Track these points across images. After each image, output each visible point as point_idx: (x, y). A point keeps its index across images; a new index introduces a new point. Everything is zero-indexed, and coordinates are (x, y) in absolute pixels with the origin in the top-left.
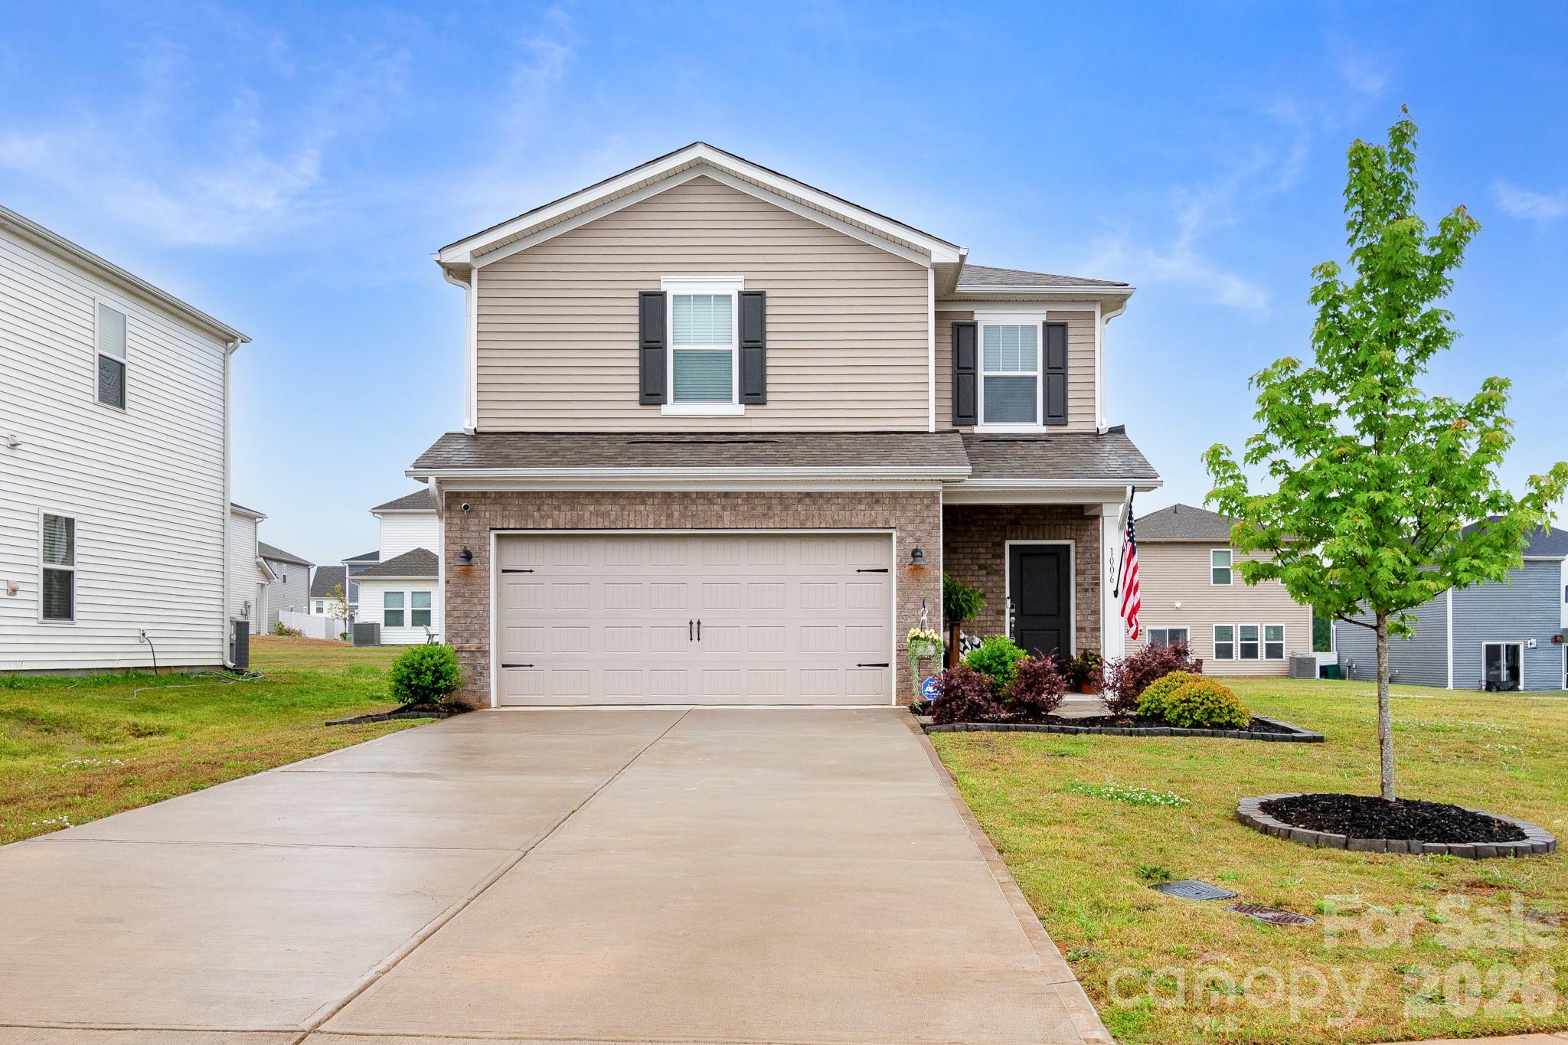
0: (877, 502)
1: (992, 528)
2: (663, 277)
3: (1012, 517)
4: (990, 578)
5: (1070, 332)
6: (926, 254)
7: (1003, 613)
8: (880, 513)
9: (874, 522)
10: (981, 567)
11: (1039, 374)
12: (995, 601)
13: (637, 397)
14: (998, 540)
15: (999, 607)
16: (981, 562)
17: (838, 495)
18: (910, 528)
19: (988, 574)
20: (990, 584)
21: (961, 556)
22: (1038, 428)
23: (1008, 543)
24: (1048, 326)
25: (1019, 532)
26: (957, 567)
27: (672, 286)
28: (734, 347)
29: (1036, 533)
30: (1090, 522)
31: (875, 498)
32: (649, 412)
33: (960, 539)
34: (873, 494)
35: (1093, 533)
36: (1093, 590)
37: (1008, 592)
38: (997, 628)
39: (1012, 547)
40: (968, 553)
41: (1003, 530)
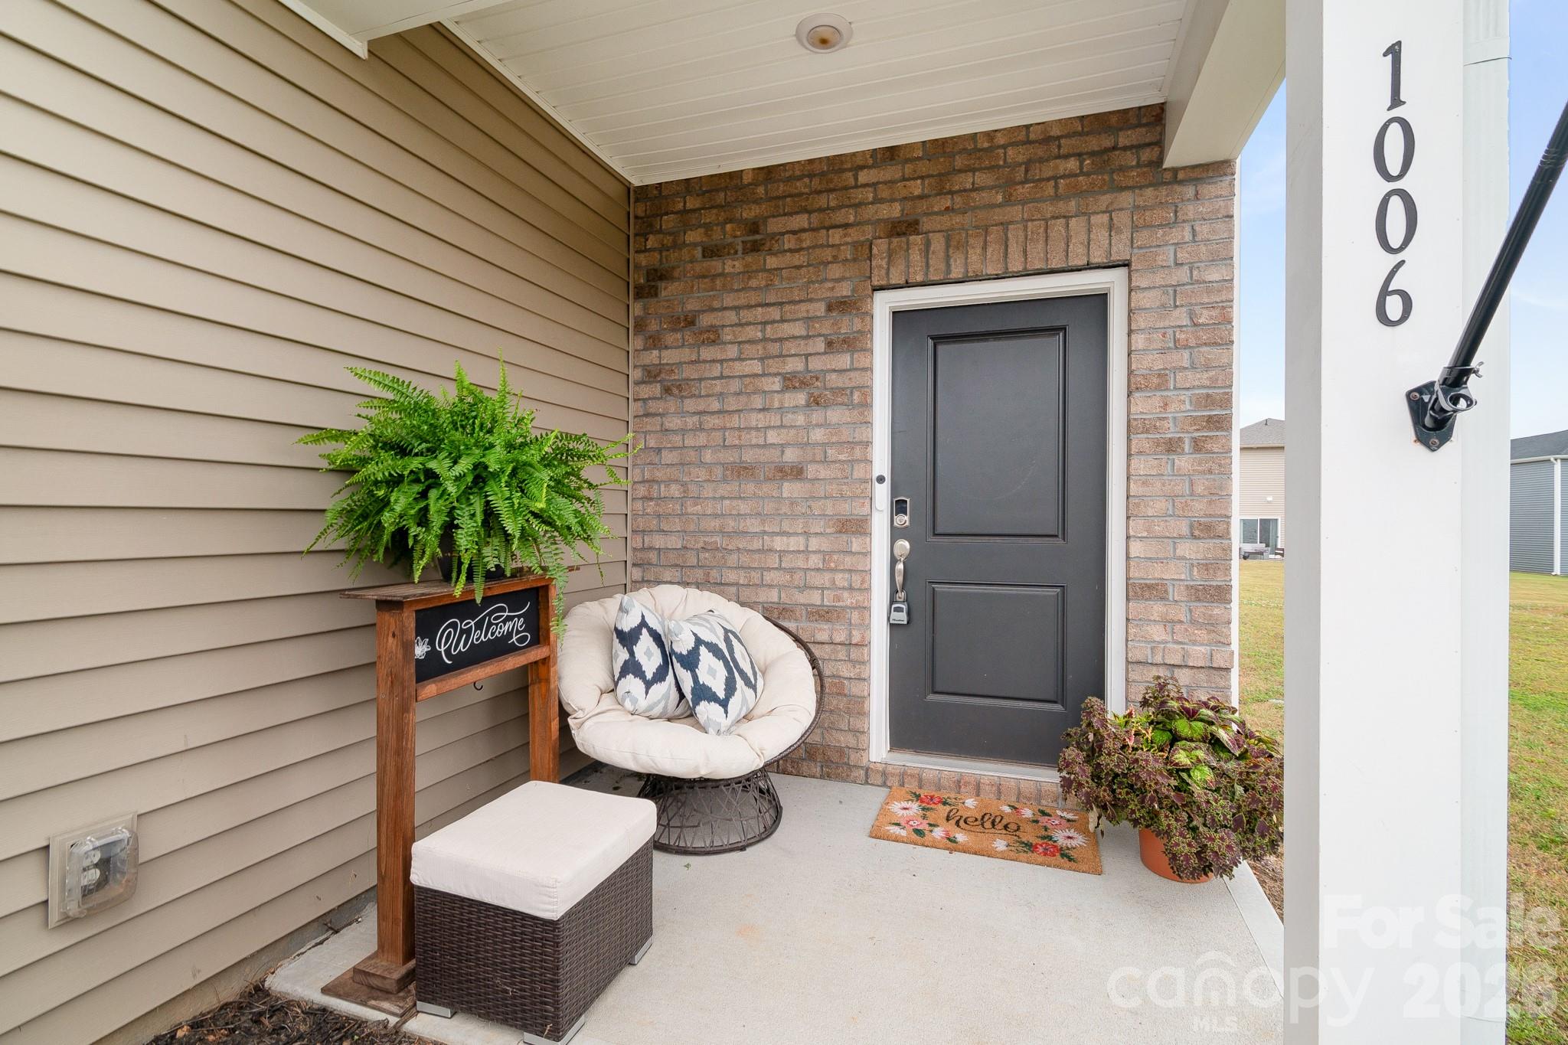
1: (827, 254)
3: (895, 211)
4: (817, 416)
7: (859, 526)
10: (791, 382)
12: (833, 489)
14: (845, 290)
15: (845, 508)
16: (794, 365)
19: (815, 402)
20: (817, 435)
21: (732, 351)
23: (882, 308)
25: (916, 256)
26: (718, 386)
29: (974, 255)
30: (1189, 191)
33: (729, 300)
35: (1203, 229)
36: (1198, 446)
37: (881, 461)
38: (839, 576)
39: (899, 317)
40: (750, 342)
41: (864, 251)
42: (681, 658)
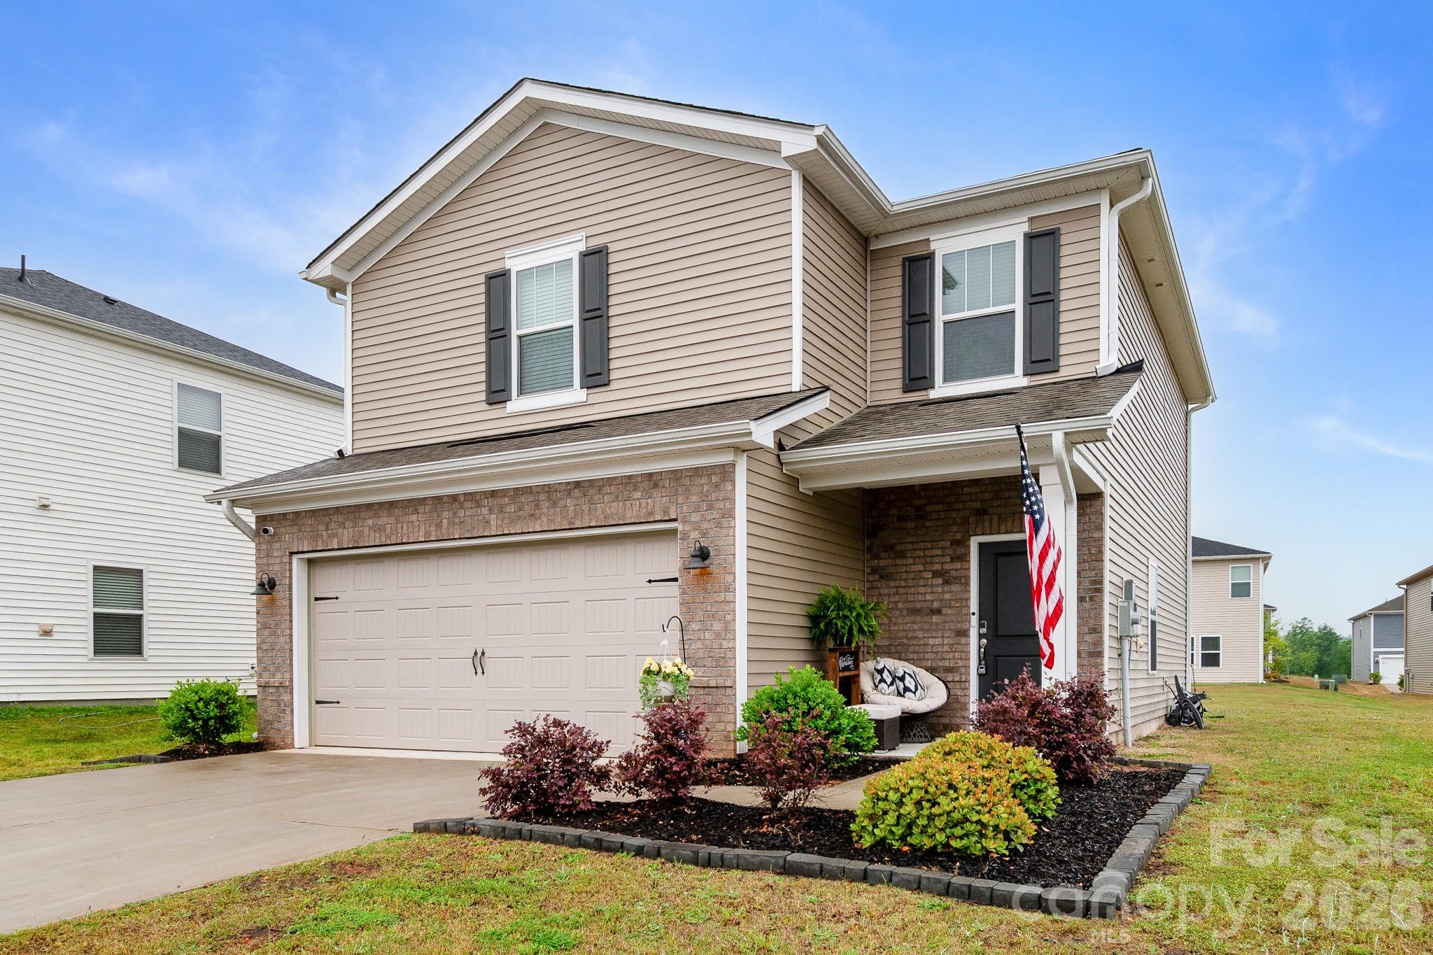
0: (656, 486)
1: (951, 521)
2: (508, 253)
3: (978, 505)
4: (947, 588)
5: (1064, 240)
6: (772, 148)
7: (965, 633)
8: (658, 502)
9: (651, 513)
10: (936, 574)
11: (1018, 306)
12: (953, 618)
13: (483, 396)
14: (958, 536)
15: (959, 626)
16: (937, 567)
17: (610, 481)
18: (694, 517)
19: (946, 582)
20: (947, 596)
21: (911, 561)
22: (1018, 380)
23: (974, 542)
24: (1030, 238)
25: (987, 524)
26: (905, 576)
27: (515, 264)
28: (575, 322)
29: (1010, 525)
30: (1088, 503)
31: (652, 480)
32: (497, 412)
33: (909, 539)
34: (650, 475)
35: (1093, 518)
36: (1091, 599)
37: (974, 606)
38: (957, 654)
39: (981, 545)
40: (919, 557)
41: (966, 521)
42: (899, 678)
